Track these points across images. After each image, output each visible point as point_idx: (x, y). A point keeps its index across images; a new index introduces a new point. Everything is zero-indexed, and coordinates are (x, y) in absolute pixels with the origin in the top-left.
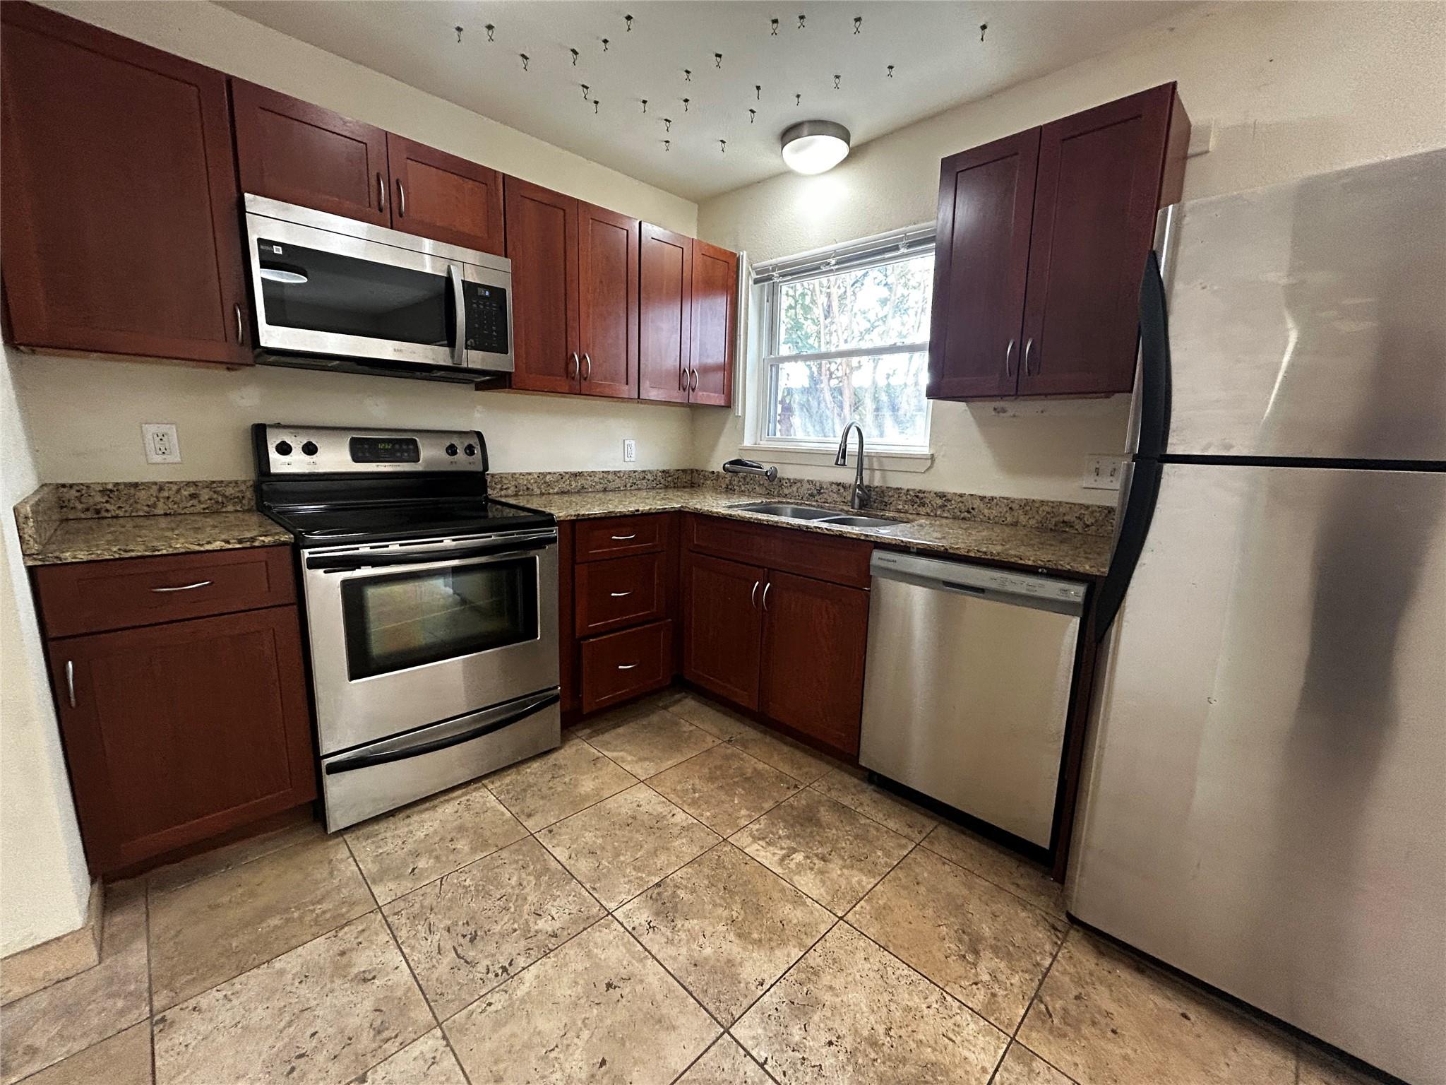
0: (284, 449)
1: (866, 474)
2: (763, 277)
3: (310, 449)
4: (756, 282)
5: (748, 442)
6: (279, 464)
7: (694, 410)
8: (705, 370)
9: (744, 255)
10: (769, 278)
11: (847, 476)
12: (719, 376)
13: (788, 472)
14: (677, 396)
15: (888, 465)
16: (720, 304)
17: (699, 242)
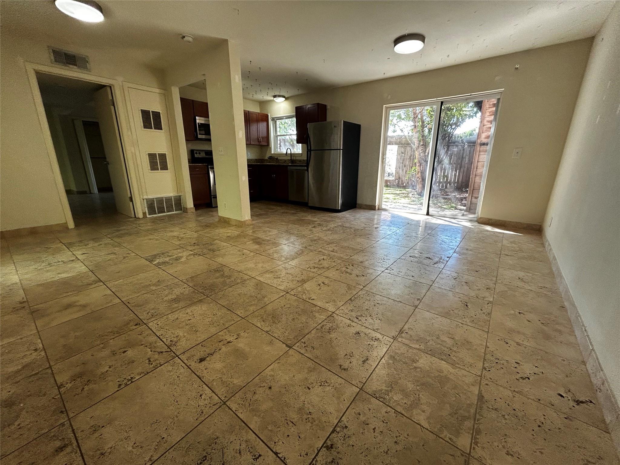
0: (196, 153)
1: (292, 157)
2: (273, 119)
3: (200, 153)
4: (272, 120)
5: (273, 152)
6: (196, 156)
7: (262, 146)
8: (263, 138)
9: (269, 114)
10: (274, 120)
11: (289, 158)
12: (266, 139)
13: (279, 158)
14: (257, 143)
15: (296, 155)
16: (265, 124)
17: (260, 113)
